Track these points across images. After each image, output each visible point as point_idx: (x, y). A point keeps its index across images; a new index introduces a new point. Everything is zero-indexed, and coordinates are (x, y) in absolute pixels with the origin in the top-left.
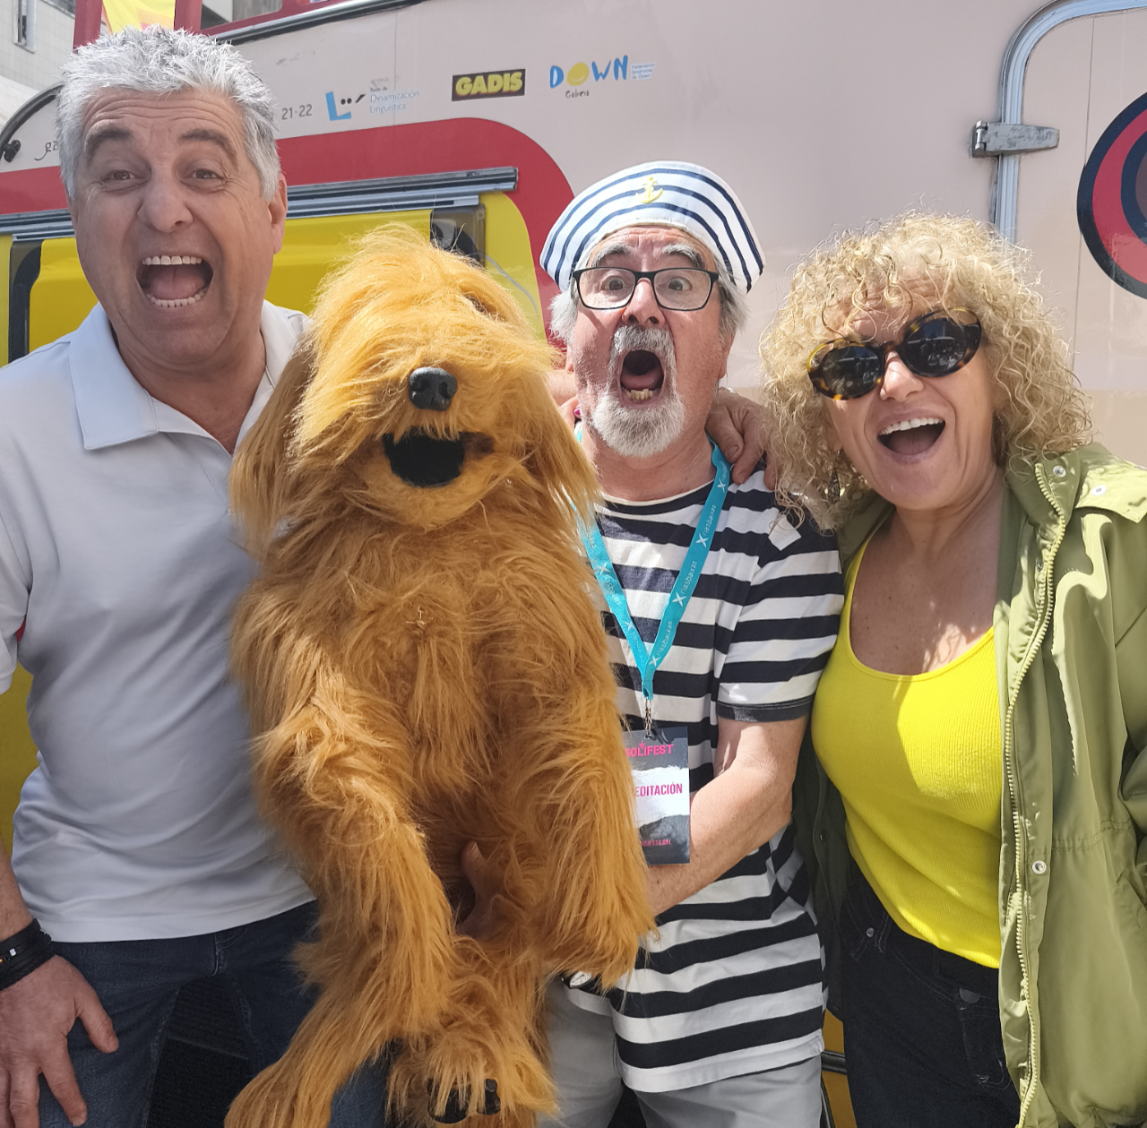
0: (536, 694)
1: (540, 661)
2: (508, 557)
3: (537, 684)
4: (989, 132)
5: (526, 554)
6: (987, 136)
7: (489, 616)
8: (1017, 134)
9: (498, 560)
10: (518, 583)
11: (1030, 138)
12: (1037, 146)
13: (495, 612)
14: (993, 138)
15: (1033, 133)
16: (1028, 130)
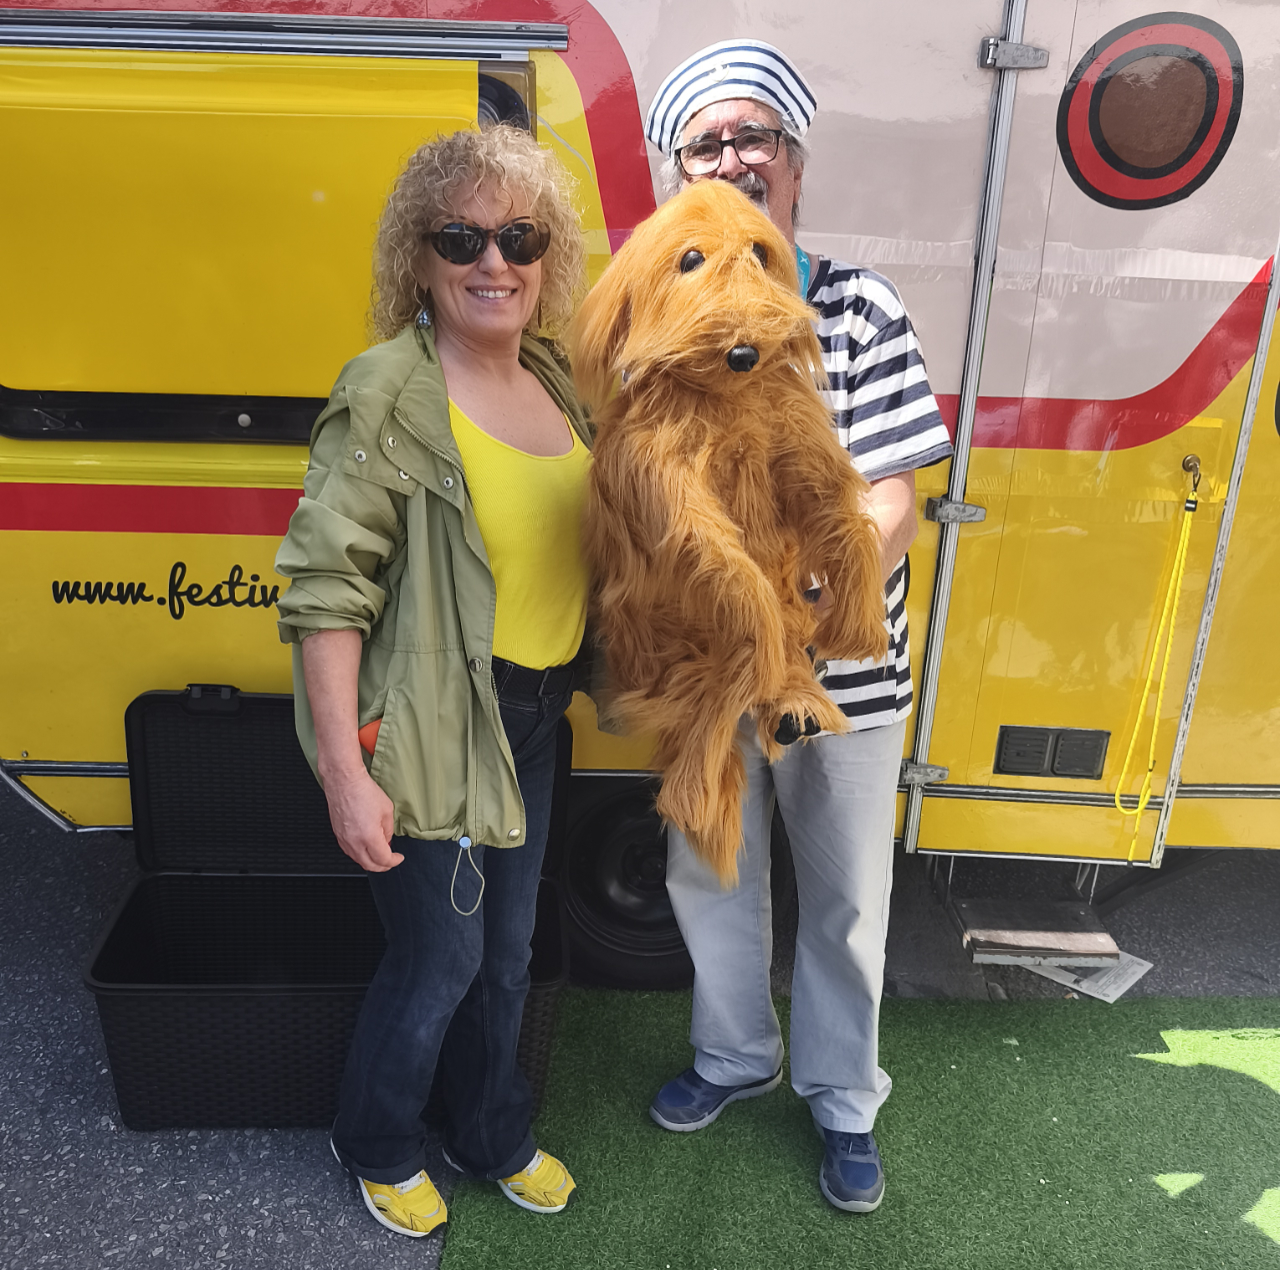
0: (817, 491)
1: (816, 469)
2: (788, 401)
3: (817, 484)
4: (999, 49)
5: (798, 398)
6: (997, 53)
7: (780, 442)
8: (1019, 53)
9: (783, 403)
10: (796, 418)
11: (1028, 58)
12: (1033, 66)
13: (785, 439)
14: (1002, 55)
15: (1031, 53)
16: (1028, 51)
